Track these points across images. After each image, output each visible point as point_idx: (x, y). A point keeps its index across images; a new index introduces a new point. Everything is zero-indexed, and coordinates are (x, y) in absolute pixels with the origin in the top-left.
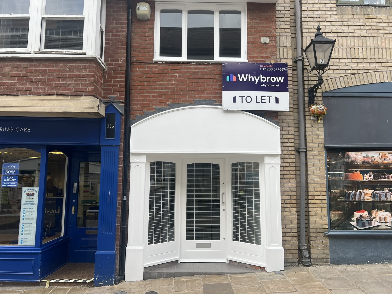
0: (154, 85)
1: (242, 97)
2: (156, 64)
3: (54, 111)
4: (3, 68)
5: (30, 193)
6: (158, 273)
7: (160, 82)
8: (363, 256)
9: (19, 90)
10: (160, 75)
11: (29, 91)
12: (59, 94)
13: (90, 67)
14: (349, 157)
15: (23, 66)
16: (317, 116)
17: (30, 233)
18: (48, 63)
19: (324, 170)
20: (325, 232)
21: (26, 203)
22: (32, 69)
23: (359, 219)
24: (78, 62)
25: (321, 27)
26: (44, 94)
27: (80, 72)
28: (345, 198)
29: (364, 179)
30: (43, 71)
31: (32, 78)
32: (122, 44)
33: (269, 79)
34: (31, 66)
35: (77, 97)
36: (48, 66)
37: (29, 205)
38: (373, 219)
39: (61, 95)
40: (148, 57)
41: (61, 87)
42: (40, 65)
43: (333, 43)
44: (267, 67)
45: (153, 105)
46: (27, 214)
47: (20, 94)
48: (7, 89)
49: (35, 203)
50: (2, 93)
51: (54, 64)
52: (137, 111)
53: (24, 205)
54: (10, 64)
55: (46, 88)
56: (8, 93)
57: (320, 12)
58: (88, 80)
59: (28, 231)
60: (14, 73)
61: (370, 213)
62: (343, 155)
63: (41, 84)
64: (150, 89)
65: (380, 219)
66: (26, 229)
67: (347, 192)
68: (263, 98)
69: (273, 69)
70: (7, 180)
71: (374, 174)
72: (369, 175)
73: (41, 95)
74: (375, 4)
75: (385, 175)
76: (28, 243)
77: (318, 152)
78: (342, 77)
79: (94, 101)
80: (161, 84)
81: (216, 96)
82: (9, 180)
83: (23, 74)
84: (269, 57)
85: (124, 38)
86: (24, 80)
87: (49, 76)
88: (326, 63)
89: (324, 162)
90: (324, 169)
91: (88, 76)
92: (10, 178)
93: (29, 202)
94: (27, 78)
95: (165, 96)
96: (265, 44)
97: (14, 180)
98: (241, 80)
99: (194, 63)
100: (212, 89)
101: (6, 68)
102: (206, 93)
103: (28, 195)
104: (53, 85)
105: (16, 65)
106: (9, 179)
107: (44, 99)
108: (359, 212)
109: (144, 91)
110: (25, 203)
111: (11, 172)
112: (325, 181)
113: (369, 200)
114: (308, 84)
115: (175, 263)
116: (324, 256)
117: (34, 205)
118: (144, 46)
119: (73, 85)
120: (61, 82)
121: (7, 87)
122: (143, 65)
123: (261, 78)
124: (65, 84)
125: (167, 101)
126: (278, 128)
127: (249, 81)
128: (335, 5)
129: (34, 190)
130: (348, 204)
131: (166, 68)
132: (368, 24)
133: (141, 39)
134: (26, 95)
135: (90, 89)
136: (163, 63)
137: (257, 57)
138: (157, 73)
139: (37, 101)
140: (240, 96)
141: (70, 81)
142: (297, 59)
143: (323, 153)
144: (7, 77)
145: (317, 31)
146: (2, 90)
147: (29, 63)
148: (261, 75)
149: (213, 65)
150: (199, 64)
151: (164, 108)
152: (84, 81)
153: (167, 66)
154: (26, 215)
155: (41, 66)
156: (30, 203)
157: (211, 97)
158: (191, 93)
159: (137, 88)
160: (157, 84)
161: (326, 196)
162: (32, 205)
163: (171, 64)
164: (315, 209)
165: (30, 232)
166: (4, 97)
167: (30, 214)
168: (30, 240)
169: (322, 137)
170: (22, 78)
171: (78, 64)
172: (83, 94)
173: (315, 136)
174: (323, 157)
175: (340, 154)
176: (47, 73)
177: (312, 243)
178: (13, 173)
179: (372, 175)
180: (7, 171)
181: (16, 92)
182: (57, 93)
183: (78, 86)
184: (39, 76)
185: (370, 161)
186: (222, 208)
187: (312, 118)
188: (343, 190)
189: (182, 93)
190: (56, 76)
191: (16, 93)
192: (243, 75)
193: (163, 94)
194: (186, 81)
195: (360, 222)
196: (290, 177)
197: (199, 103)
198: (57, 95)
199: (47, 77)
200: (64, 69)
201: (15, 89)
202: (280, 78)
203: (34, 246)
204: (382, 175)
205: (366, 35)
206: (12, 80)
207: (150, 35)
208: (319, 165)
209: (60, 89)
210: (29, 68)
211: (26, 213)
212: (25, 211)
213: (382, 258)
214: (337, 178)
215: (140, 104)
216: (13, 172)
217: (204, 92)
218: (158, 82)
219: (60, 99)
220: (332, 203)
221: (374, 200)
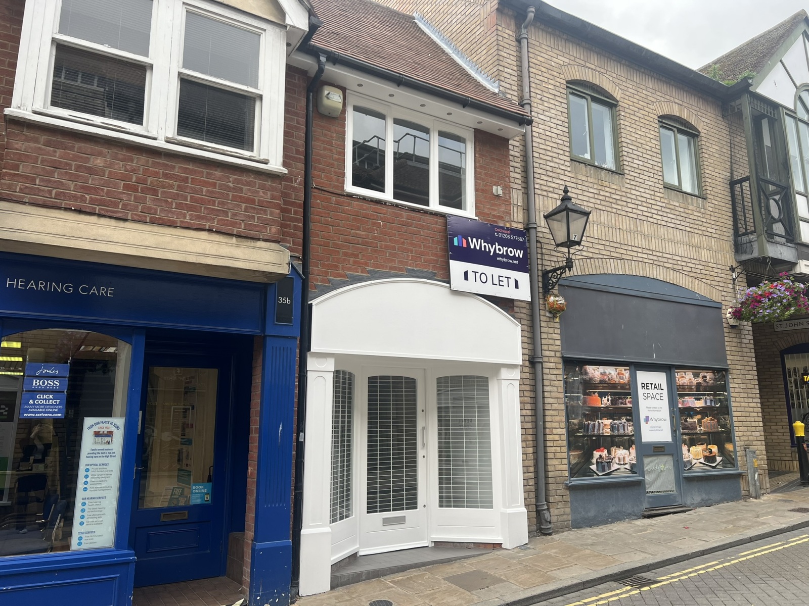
0: (346, 233)
1: (475, 272)
2: (348, 198)
3: (205, 262)
4: (89, 156)
5: (102, 430)
6: (354, 574)
7: (354, 231)
8: (605, 512)
9: (128, 210)
10: (356, 218)
11: (150, 215)
12: (214, 230)
13: (272, 189)
14: (586, 373)
15: (137, 162)
16: (554, 312)
17: (101, 519)
18: (191, 165)
19: (562, 391)
20: (565, 482)
21: (93, 454)
22: (157, 170)
23: (599, 461)
24: (251, 174)
25: (569, 189)
26: (182, 226)
27: (255, 195)
28: (584, 431)
29: (602, 404)
30: (181, 179)
31: (157, 190)
32: (297, 152)
33: (507, 251)
34: (154, 164)
35: (249, 240)
36: (192, 172)
37: (100, 457)
38: (612, 459)
39: (218, 232)
40: (336, 184)
41: (218, 217)
42: (174, 167)
43: (587, 214)
44: (503, 233)
45: (343, 269)
46: (96, 476)
47: (130, 219)
48: (101, 203)
49: (114, 453)
50: (88, 210)
51: (204, 170)
52: (318, 277)
53: (87, 457)
54: (106, 150)
55: (188, 214)
56: (103, 212)
57: (554, 163)
58: (269, 212)
59: (95, 516)
60: (117, 173)
61: (609, 453)
62: (581, 369)
63: (176, 203)
64: (339, 239)
65: (619, 459)
66: (92, 512)
67: (586, 423)
68: (501, 279)
69: (510, 236)
70: (37, 402)
71: (612, 398)
72: (606, 399)
73: (176, 227)
74: (603, 166)
75: (621, 399)
76: (96, 543)
77: (554, 364)
78: (577, 260)
79: (281, 252)
80: (356, 234)
81: (437, 266)
82: (41, 402)
83: (137, 178)
84: (502, 217)
85: (302, 142)
86: (139, 191)
87: (195, 191)
88: (579, 241)
89: (562, 379)
90: (561, 389)
91: (270, 205)
92: (45, 397)
93: (100, 452)
94: (147, 188)
95: (363, 255)
96: (498, 196)
97: (55, 402)
98: (472, 247)
99: (405, 207)
100: (431, 255)
101: (97, 158)
102: (422, 259)
103: (97, 434)
104: (201, 210)
105: (121, 157)
106: (43, 399)
107: (182, 235)
108: (598, 451)
109: (329, 243)
110: (90, 453)
111: (48, 383)
112: (563, 407)
113: (608, 433)
114: (542, 265)
115: (354, 557)
116: (565, 517)
117: (111, 456)
118: (329, 163)
119: (241, 217)
120: (218, 207)
121: (100, 200)
122: (327, 195)
123: (497, 248)
124: (226, 213)
125: (366, 264)
126: (517, 325)
127: (483, 249)
128: (568, 159)
129: (112, 423)
130: (587, 440)
131: (365, 207)
132: (602, 193)
133: (325, 149)
134: (145, 222)
135: (274, 229)
136: (360, 198)
137: (488, 214)
138: (350, 213)
139: (168, 238)
140: (473, 272)
141: (236, 209)
142: (530, 226)
143: (560, 366)
144: (99, 178)
145: (564, 194)
146: (87, 202)
147: (149, 156)
148: (497, 244)
149: (432, 215)
150: (414, 211)
151: (362, 276)
152: (262, 212)
153: (366, 205)
154: (93, 480)
155: (178, 169)
156: (102, 453)
157: (429, 266)
158: (402, 256)
159: (318, 236)
160: (350, 232)
161: (565, 429)
162: (107, 457)
163: (373, 203)
164: (554, 448)
165: (101, 517)
166: (94, 219)
167: (102, 477)
168: (100, 536)
169: (558, 343)
170: (135, 185)
171: (251, 178)
172: (261, 237)
173: (551, 341)
174: (560, 372)
175: (577, 369)
176: (189, 185)
177: (551, 499)
178: (53, 386)
179: (610, 399)
180: (38, 381)
181: (120, 212)
182: (209, 227)
183: (252, 220)
184: (172, 187)
185: (607, 379)
186: (420, 452)
187: (548, 314)
188: (582, 420)
189: (389, 254)
190: (207, 194)
191: (122, 215)
192: (474, 240)
193: (360, 252)
194: (395, 236)
195: (600, 464)
196: (525, 401)
197: (414, 274)
198: (210, 231)
199: (188, 191)
200: (223, 184)
201: (119, 206)
202: (519, 251)
203: (113, 548)
204: (620, 398)
205: (600, 207)
206: (111, 185)
207: (338, 145)
208: (556, 384)
209: (216, 221)
210: (150, 168)
211: (92, 476)
212: (91, 470)
213: (624, 513)
214: (574, 403)
215: (323, 265)
216: (52, 384)
217: (421, 258)
218: (352, 229)
219: (216, 240)
220: (571, 439)
221: (612, 433)
